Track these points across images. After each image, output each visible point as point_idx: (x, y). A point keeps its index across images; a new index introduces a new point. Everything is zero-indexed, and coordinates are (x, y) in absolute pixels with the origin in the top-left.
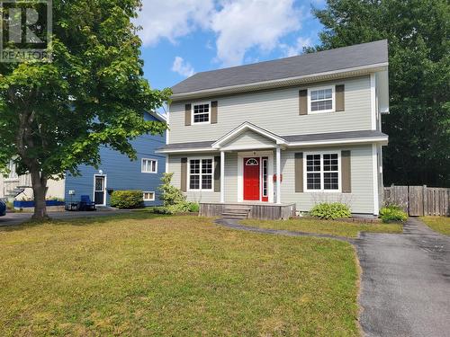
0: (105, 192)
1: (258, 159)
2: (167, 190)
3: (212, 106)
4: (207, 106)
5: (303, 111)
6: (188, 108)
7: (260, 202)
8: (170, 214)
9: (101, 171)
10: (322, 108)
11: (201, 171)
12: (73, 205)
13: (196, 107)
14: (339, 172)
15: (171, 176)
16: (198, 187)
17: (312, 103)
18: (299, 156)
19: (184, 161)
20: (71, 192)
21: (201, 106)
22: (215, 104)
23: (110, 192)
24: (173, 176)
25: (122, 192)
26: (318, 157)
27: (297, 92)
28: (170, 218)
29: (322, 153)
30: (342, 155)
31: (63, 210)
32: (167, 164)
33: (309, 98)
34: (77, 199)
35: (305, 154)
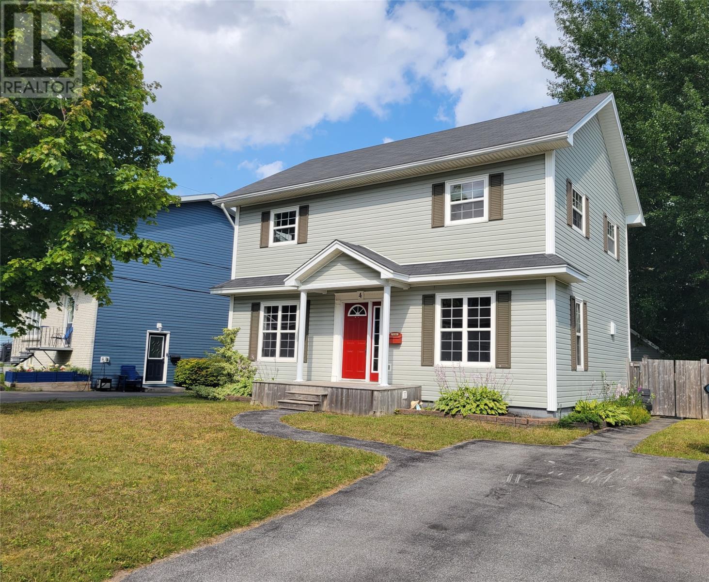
0: (166, 360)
1: (366, 305)
2: (228, 359)
3: (300, 215)
4: (293, 214)
5: (438, 222)
6: (265, 218)
7: (366, 383)
8: (215, 399)
9: (159, 325)
10: (467, 216)
11: (279, 326)
12: (104, 381)
13: (278, 216)
14: (493, 329)
15: (235, 333)
16: (273, 354)
17: (453, 207)
18: (428, 300)
19: (255, 308)
20: (103, 359)
21: (285, 215)
22: (304, 211)
23: (174, 360)
24: (239, 335)
25: (194, 361)
26: (459, 302)
27: (428, 187)
28: (214, 405)
29: (465, 296)
30: (498, 300)
31: (87, 388)
32: (231, 314)
33: (448, 197)
34: (115, 371)
35: (439, 297)
